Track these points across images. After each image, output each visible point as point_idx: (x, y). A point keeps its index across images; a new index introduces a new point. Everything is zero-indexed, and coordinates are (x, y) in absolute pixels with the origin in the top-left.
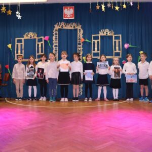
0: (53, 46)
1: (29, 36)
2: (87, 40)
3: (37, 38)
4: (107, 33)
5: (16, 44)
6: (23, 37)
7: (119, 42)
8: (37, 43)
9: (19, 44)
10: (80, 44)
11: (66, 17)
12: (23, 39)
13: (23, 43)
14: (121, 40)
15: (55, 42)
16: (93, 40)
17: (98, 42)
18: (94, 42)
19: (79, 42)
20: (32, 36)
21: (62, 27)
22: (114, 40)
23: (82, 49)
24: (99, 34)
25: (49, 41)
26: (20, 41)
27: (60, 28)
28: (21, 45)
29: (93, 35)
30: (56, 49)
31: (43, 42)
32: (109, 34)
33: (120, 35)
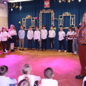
0: (40, 22)
1: (28, 17)
2: (56, 19)
3: (32, 18)
4: (67, 14)
5: (23, 21)
6: (26, 18)
7: (74, 19)
8: (32, 21)
9: (24, 21)
10: (53, 21)
11: (46, 7)
12: (25, 19)
13: (26, 21)
14: (75, 18)
15: (41, 20)
16: (59, 19)
17: (62, 20)
18: (60, 20)
19: (52, 19)
20: (30, 17)
21: (44, 12)
22: (71, 18)
23: (54, 23)
24: (62, 15)
25: (37, 20)
26: (24, 20)
27: (43, 12)
28: (25, 22)
29: (59, 16)
30: (41, 23)
31: (34, 20)
32: (68, 15)
33: (75, 15)
